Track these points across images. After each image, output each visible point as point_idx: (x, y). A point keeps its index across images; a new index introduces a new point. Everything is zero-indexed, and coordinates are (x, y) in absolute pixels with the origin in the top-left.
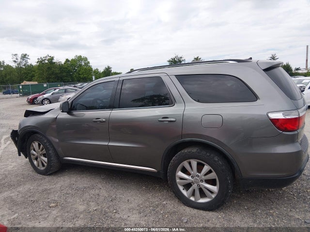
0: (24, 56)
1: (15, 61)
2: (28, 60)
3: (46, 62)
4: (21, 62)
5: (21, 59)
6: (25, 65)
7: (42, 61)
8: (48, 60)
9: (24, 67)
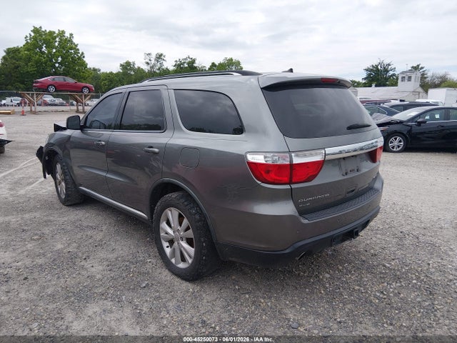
0: (160, 57)
1: (148, 63)
2: (164, 62)
3: (186, 65)
4: (154, 65)
5: (155, 60)
6: (159, 69)
7: (181, 64)
8: (188, 64)
9: (157, 71)
